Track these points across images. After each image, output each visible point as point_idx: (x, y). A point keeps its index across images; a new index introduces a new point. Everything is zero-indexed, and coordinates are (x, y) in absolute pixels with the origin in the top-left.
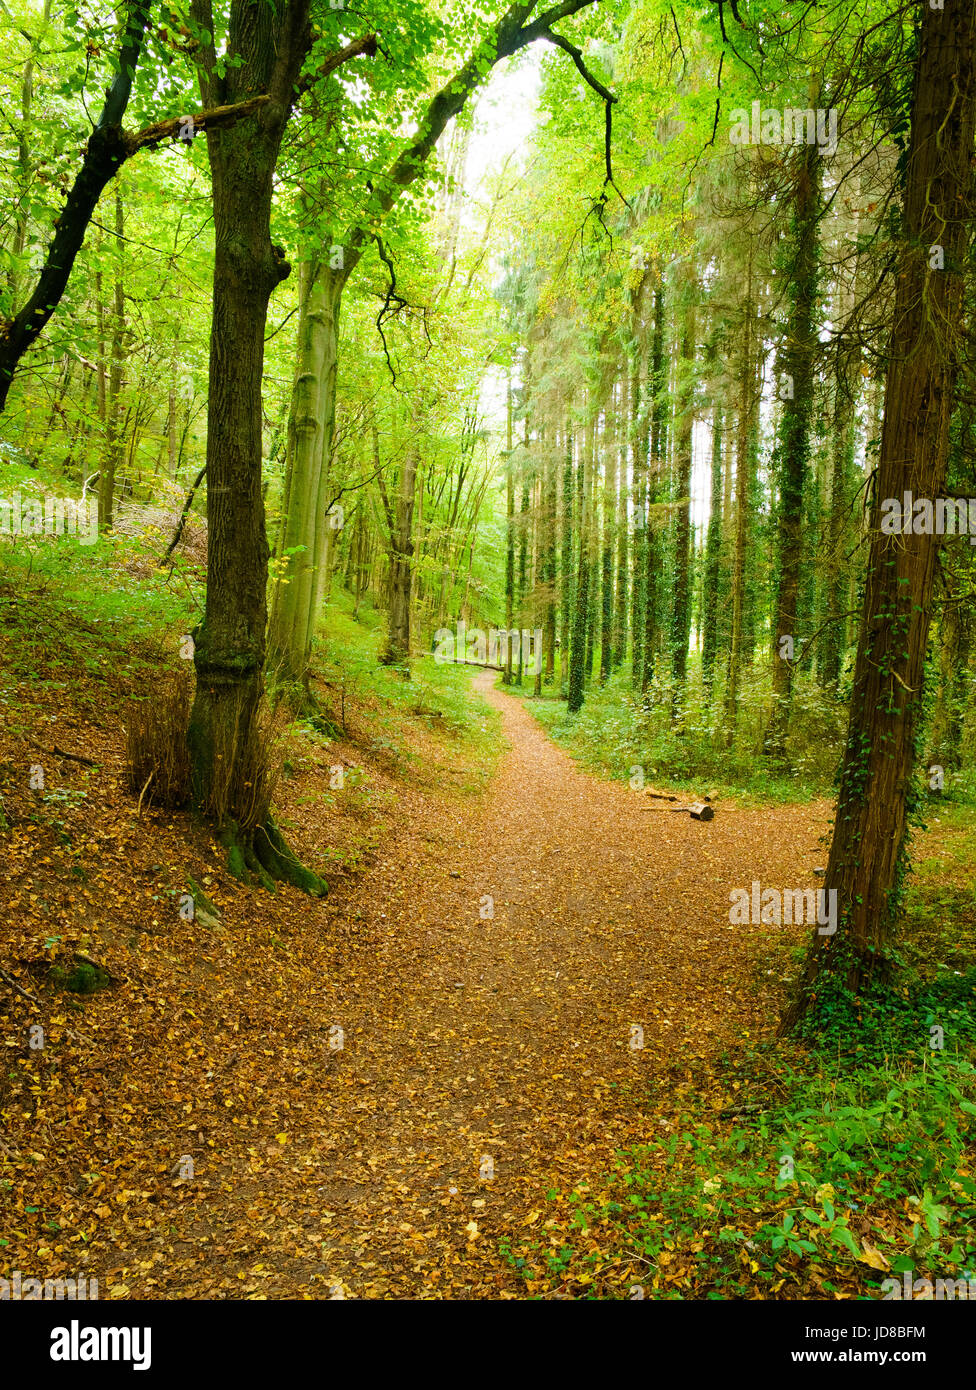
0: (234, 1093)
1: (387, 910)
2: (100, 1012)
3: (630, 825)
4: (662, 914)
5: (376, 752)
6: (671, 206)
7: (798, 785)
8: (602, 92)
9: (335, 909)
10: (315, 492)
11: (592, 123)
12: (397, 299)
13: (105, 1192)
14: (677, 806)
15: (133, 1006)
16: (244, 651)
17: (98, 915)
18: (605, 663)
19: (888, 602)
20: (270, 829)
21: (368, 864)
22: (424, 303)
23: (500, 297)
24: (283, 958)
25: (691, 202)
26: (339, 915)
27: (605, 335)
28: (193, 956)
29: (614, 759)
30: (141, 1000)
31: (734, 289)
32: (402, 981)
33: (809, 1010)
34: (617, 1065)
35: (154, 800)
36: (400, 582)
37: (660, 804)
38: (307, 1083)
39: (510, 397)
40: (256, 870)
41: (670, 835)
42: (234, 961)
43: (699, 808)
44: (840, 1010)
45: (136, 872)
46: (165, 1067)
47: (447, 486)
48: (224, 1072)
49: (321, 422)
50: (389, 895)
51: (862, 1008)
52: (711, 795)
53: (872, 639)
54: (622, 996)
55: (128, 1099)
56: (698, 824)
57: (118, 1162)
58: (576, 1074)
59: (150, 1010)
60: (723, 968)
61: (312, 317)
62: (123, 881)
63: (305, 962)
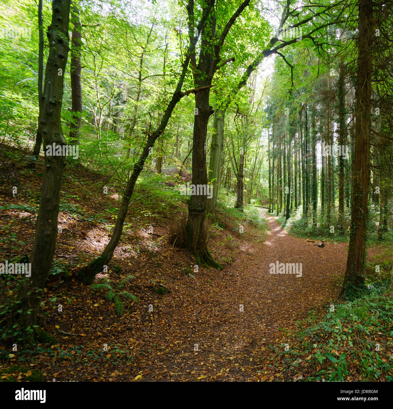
0: (201, 319)
1: (238, 273)
2: (166, 299)
3: (302, 249)
4: (310, 272)
5: (235, 232)
6: (308, 91)
7: (346, 237)
8: (290, 65)
9: (225, 273)
10: (218, 163)
11: (288, 72)
12: (239, 113)
13: (171, 341)
14: (315, 244)
15: (174, 298)
16: (201, 206)
17: (164, 275)
18: (296, 206)
19: (358, 191)
20: (208, 252)
21: (233, 261)
22: (246, 114)
23: (266, 111)
24: (212, 286)
25: (313, 90)
26: (226, 275)
27: (293, 122)
28: (189, 286)
29: (298, 232)
30: (176, 296)
31: (325, 111)
32: (243, 291)
33: (345, 292)
34: (298, 308)
35: (177, 245)
36: (240, 186)
37: (311, 243)
38: (220, 316)
39: (269, 137)
40: (204, 263)
41: (313, 251)
42: (199, 287)
43: (320, 244)
44: (352, 291)
45: (173, 264)
46: (183, 313)
47: (252, 159)
48: (198, 314)
49: (220, 145)
50: (239, 269)
51: (357, 290)
52: (324, 240)
53: (355, 200)
54: (300, 292)
55: (175, 320)
56: (320, 248)
57: (174, 335)
58: (288, 311)
59: (179, 299)
60: (326, 284)
61: (217, 119)
62: (170, 266)
63: (218, 287)
